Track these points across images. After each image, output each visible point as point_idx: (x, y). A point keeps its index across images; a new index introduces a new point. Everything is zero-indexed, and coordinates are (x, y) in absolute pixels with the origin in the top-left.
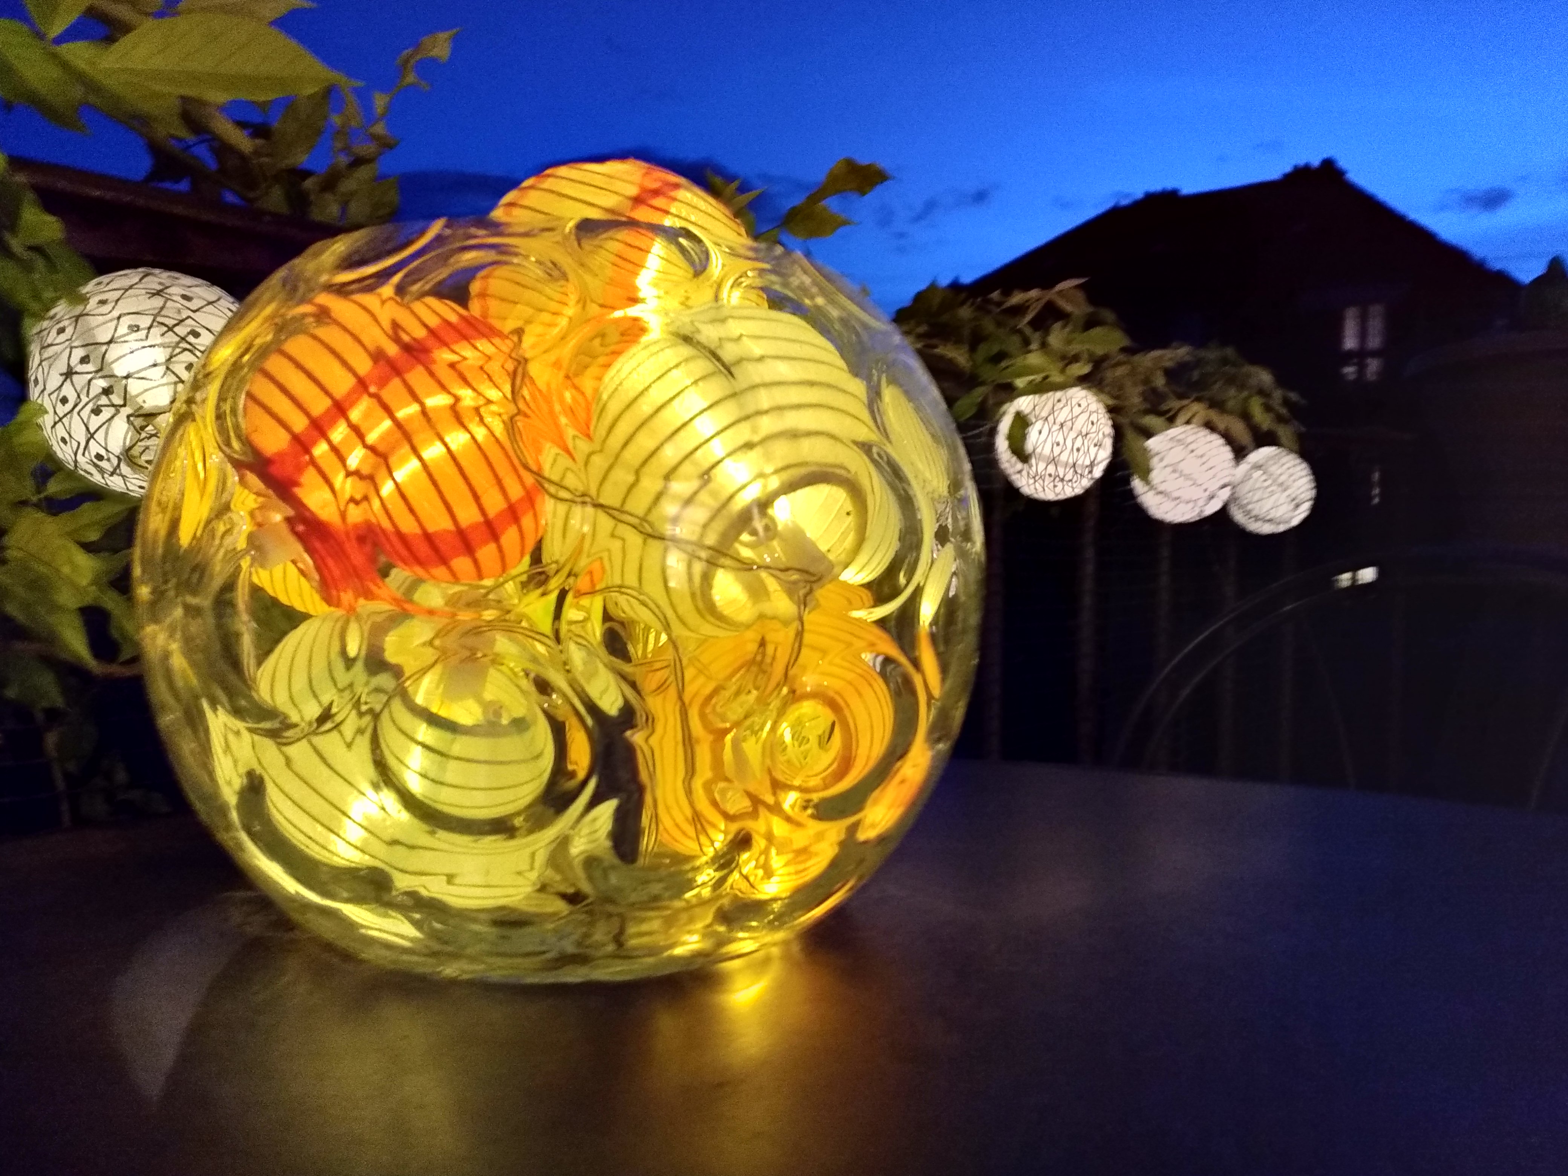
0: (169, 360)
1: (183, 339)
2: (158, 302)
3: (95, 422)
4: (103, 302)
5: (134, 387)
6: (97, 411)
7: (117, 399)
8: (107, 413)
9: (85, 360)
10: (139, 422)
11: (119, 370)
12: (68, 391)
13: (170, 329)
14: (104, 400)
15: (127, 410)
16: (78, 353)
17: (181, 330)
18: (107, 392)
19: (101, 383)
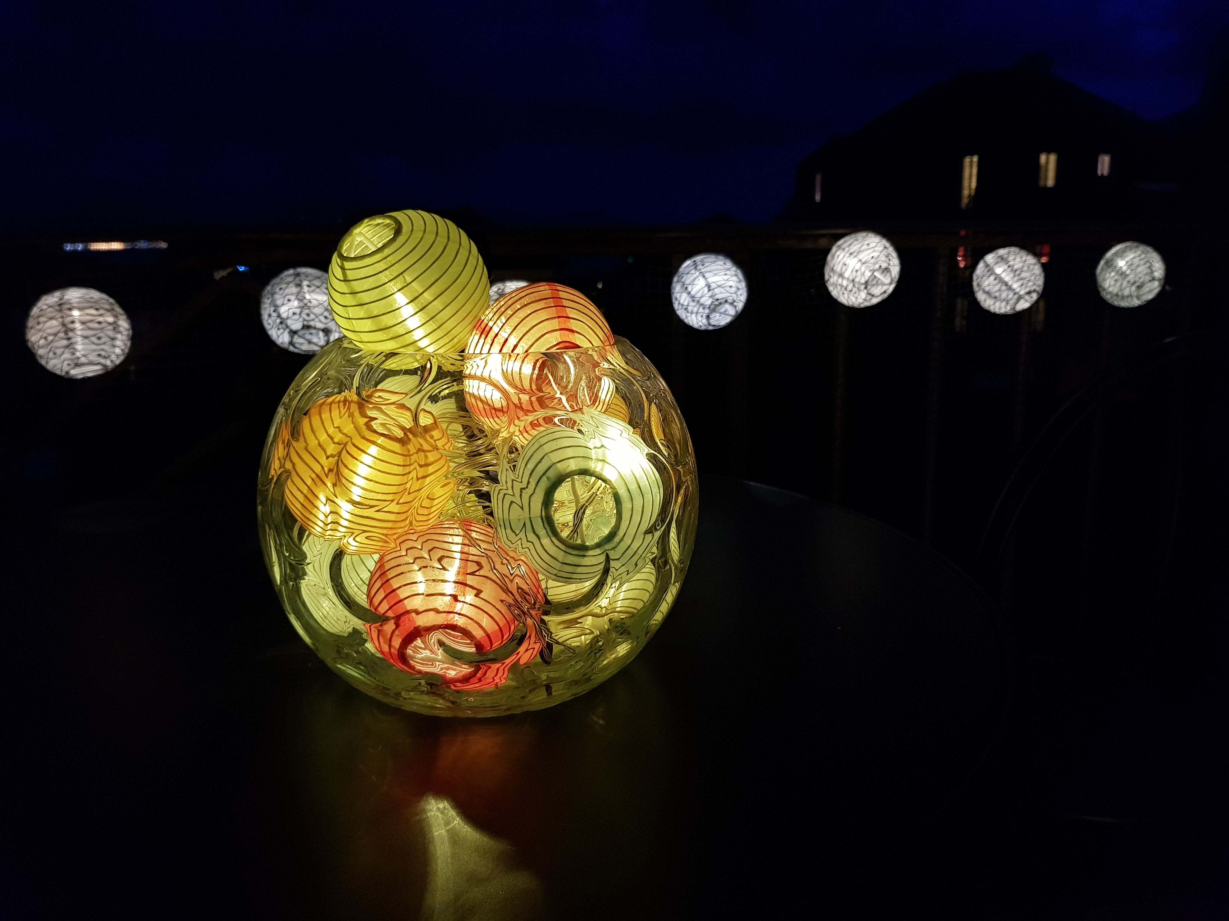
0: (300, 314)
1: (306, 304)
2: (298, 289)
3: (279, 332)
4: (281, 289)
5: (289, 322)
6: (279, 329)
7: (284, 326)
8: (282, 331)
9: (274, 311)
10: (292, 334)
11: (284, 315)
12: (270, 321)
13: (301, 300)
14: (280, 326)
15: (287, 331)
16: (272, 309)
17: (305, 301)
18: (281, 323)
19: (278, 321)
